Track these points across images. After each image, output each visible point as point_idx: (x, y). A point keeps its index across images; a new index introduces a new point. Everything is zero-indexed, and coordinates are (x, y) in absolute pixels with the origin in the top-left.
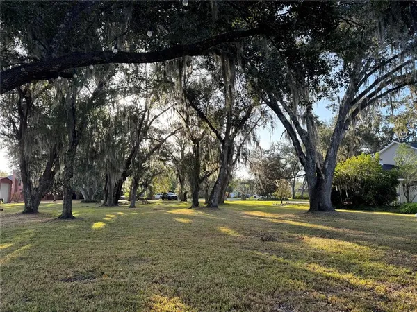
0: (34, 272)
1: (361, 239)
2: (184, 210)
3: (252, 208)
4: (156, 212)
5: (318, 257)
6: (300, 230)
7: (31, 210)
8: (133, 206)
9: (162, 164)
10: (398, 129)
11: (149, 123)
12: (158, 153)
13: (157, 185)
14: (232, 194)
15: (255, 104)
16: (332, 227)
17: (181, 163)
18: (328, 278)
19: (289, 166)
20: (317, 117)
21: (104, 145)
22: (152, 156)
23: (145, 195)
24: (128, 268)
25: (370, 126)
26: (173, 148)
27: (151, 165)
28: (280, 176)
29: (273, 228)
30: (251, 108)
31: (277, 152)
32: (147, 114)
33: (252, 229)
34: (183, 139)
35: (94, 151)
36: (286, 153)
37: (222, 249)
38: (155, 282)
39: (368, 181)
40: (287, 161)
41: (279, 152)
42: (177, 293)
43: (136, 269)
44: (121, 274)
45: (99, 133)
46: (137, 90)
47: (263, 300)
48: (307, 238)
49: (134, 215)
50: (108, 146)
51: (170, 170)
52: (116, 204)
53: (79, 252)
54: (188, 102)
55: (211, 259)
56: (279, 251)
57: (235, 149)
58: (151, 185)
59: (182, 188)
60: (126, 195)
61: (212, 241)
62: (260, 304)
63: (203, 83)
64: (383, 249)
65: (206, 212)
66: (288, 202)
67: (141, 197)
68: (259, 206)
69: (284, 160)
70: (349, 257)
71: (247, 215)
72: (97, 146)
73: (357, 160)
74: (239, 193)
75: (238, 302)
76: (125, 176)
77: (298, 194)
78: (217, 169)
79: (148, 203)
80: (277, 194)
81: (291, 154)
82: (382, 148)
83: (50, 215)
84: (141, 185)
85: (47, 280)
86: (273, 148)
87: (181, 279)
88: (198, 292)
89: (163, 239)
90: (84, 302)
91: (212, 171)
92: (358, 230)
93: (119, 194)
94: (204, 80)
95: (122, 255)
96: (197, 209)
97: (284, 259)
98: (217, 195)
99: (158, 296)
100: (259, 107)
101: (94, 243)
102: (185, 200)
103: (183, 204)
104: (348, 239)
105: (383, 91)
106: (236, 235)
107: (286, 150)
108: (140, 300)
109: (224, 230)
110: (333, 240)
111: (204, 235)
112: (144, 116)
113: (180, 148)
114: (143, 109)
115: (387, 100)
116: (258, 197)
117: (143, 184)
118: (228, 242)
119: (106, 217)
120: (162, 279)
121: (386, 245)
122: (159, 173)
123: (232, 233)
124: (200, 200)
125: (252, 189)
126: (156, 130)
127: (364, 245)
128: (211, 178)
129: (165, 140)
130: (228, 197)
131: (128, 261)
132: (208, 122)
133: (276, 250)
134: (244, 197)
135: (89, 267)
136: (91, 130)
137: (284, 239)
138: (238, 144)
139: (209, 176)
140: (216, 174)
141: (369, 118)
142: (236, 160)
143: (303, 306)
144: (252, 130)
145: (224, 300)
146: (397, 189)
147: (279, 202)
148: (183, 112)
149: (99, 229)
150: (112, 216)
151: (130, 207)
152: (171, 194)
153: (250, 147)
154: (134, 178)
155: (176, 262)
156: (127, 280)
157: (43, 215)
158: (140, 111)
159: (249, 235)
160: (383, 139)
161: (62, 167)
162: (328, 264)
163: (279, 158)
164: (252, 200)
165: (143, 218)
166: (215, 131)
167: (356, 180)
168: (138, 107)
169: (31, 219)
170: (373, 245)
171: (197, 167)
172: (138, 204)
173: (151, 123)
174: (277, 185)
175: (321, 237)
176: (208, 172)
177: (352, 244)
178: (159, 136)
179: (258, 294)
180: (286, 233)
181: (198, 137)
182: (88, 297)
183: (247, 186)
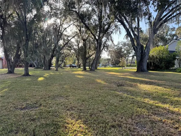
0: (6, 104)
1: (164, 85)
2: (79, 72)
3: (110, 71)
4: (67, 73)
5: (148, 95)
6: (134, 81)
7: (11, 72)
8: (57, 70)
9: (69, 51)
10: (179, 34)
11: (62, 32)
12: (67, 46)
13: (67, 61)
14: (100, 65)
15: (112, 22)
16: (149, 79)
17: (78, 51)
18: (157, 107)
19: (125, 52)
20: (141, 28)
21: (41, 41)
22: (64, 48)
23: (62, 65)
24: (54, 102)
25: (164, 33)
26: (74, 44)
27: (64, 52)
28: (122, 56)
29: (122, 80)
30: (110, 23)
31: (120, 46)
32: (61, 27)
33: (112, 80)
34: (78, 40)
35: (36, 44)
36: (124, 46)
37: (100, 91)
38: (68, 110)
39: (162, 58)
40: (125, 50)
41: (121, 46)
42: (80, 118)
43: (58, 102)
44: (50, 105)
45: (38, 35)
46: (56, 15)
47: (127, 122)
48: (139, 85)
49: (57, 74)
50: (43, 42)
51: (73, 54)
52: (50, 69)
53: (30, 93)
54: (80, 20)
55: (95, 96)
56: (127, 91)
57: (102, 44)
58: (65, 61)
59: (78, 62)
60: (54, 65)
61: (94, 86)
62: (126, 124)
63: (88, 11)
64: (177, 90)
65: (89, 73)
66: (125, 68)
67: (60, 66)
68: (113, 70)
69: (123, 49)
70: (163, 95)
71: (108, 74)
72: (38, 42)
73: (158, 49)
74: (103, 64)
75: (114, 123)
76: (52, 57)
77: (129, 64)
78: (94, 54)
79: (64, 69)
80: (120, 64)
81: (127, 47)
82: (168, 44)
83: (19, 74)
84: (60, 61)
85: (11, 109)
86: (119, 44)
87: (81, 108)
88: (91, 116)
89: (71, 86)
90: (29, 123)
91: (92, 54)
92: (161, 80)
93: (50, 65)
94: (88, 10)
95: (52, 94)
96: (86, 71)
97: (131, 96)
98: (94, 65)
99: (70, 119)
100: (114, 23)
101: (38, 88)
102: (80, 67)
103: (79, 69)
104: (159, 85)
105: (175, 14)
106: (105, 83)
107: (125, 44)
108: (59, 122)
109: (99, 81)
110: (151, 86)
111: (90, 83)
112: (60, 28)
113: (77, 44)
114: (59, 25)
115: (176, 19)
116: (111, 66)
117: (61, 60)
118: (102, 87)
119: (45, 75)
120: (71, 108)
121: (178, 88)
122: (68, 56)
123: (103, 82)
124: (87, 67)
125: (109, 62)
126: (65, 35)
127: (168, 88)
128: (91, 57)
129: (70, 40)
130: (99, 66)
131: (54, 97)
132: (90, 31)
133: (126, 91)
134: (105, 66)
135: (34, 101)
136: (34, 33)
137: (128, 85)
138: (104, 42)
139: (90, 56)
140: (94, 56)
141: (164, 29)
142: (103, 49)
143: (151, 126)
144: (110, 34)
145: (106, 122)
146: (175, 62)
147: (121, 68)
148: (78, 26)
149: (41, 81)
150: (48, 74)
151: (56, 70)
152: (74, 65)
153: (109, 43)
154: (57, 57)
155: (78, 98)
156: (53, 108)
157: (16, 74)
158: (58, 26)
159: (111, 83)
160: (169, 39)
161: (23, 52)
162: (154, 98)
163: (121, 48)
164: (109, 67)
165: (62, 75)
166: (94, 35)
167: (157, 58)
168: (57, 24)
169: (11, 76)
170: (172, 88)
171: (85, 52)
172: (59, 69)
173: (63, 32)
174: (121, 60)
175: (145, 84)
176: (90, 55)
177: (161, 87)
178: (67, 38)
179: (124, 118)
180: (128, 82)
181: (85, 38)
182: (32, 120)
183: (107, 61)
